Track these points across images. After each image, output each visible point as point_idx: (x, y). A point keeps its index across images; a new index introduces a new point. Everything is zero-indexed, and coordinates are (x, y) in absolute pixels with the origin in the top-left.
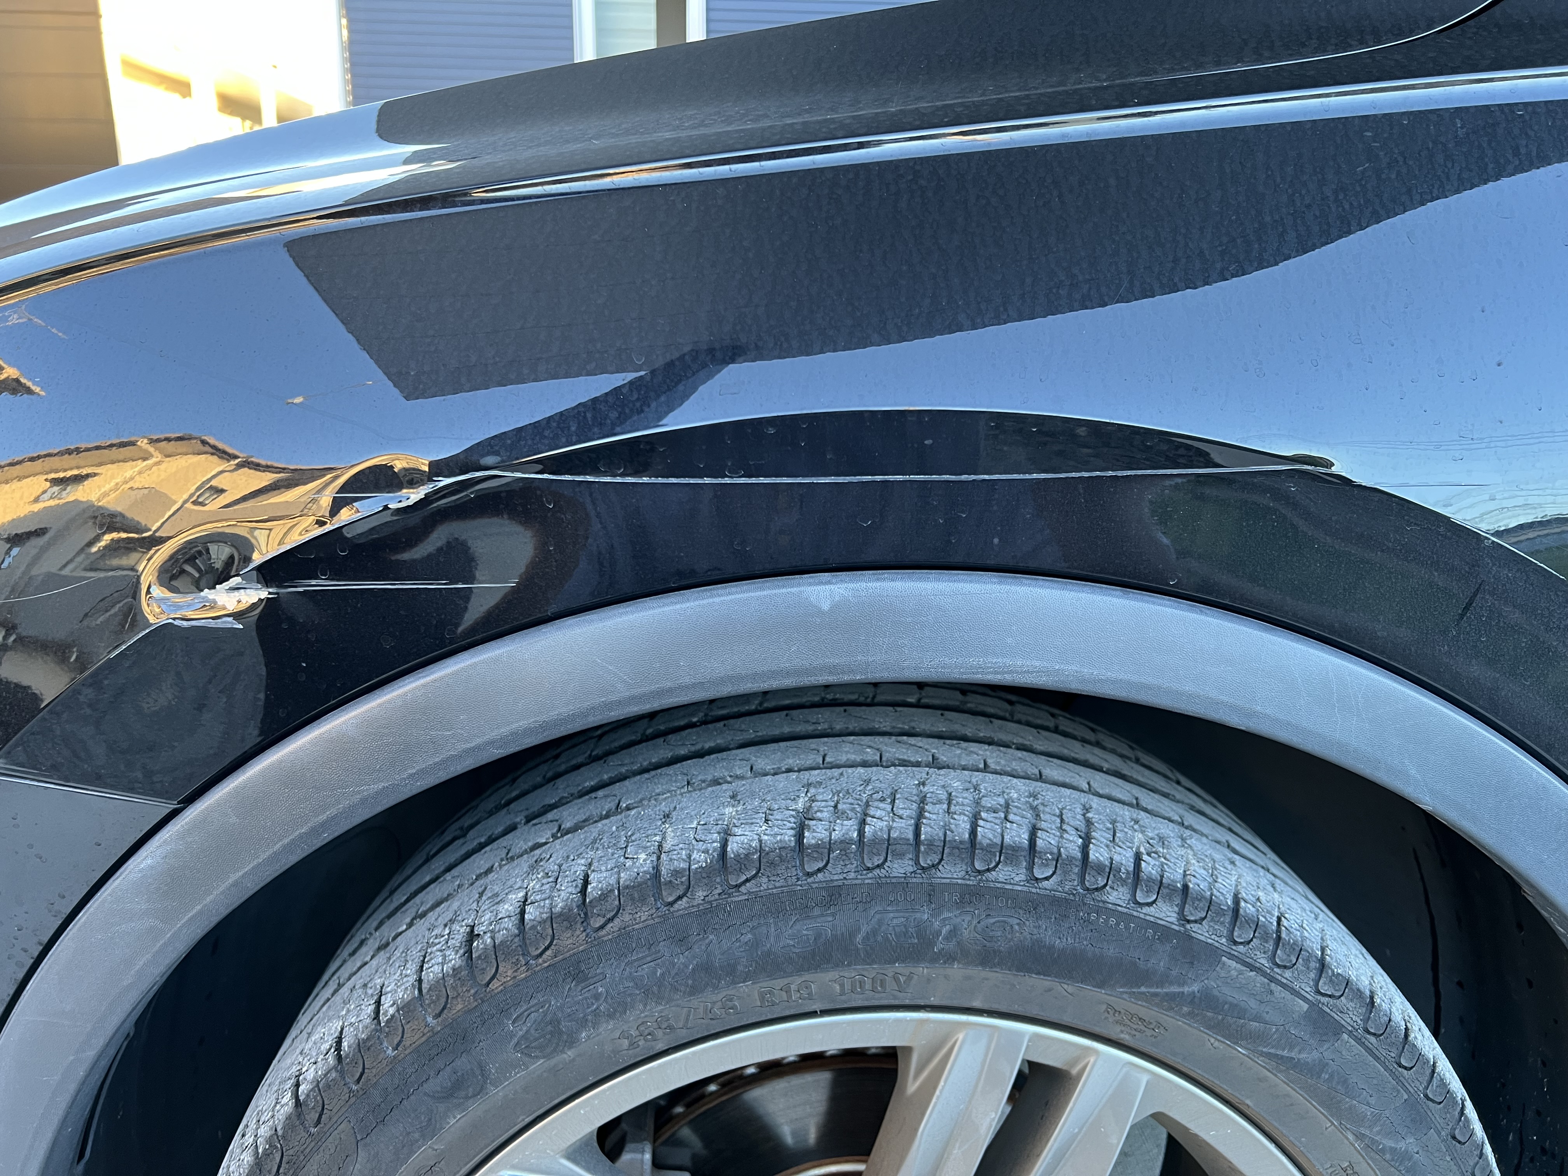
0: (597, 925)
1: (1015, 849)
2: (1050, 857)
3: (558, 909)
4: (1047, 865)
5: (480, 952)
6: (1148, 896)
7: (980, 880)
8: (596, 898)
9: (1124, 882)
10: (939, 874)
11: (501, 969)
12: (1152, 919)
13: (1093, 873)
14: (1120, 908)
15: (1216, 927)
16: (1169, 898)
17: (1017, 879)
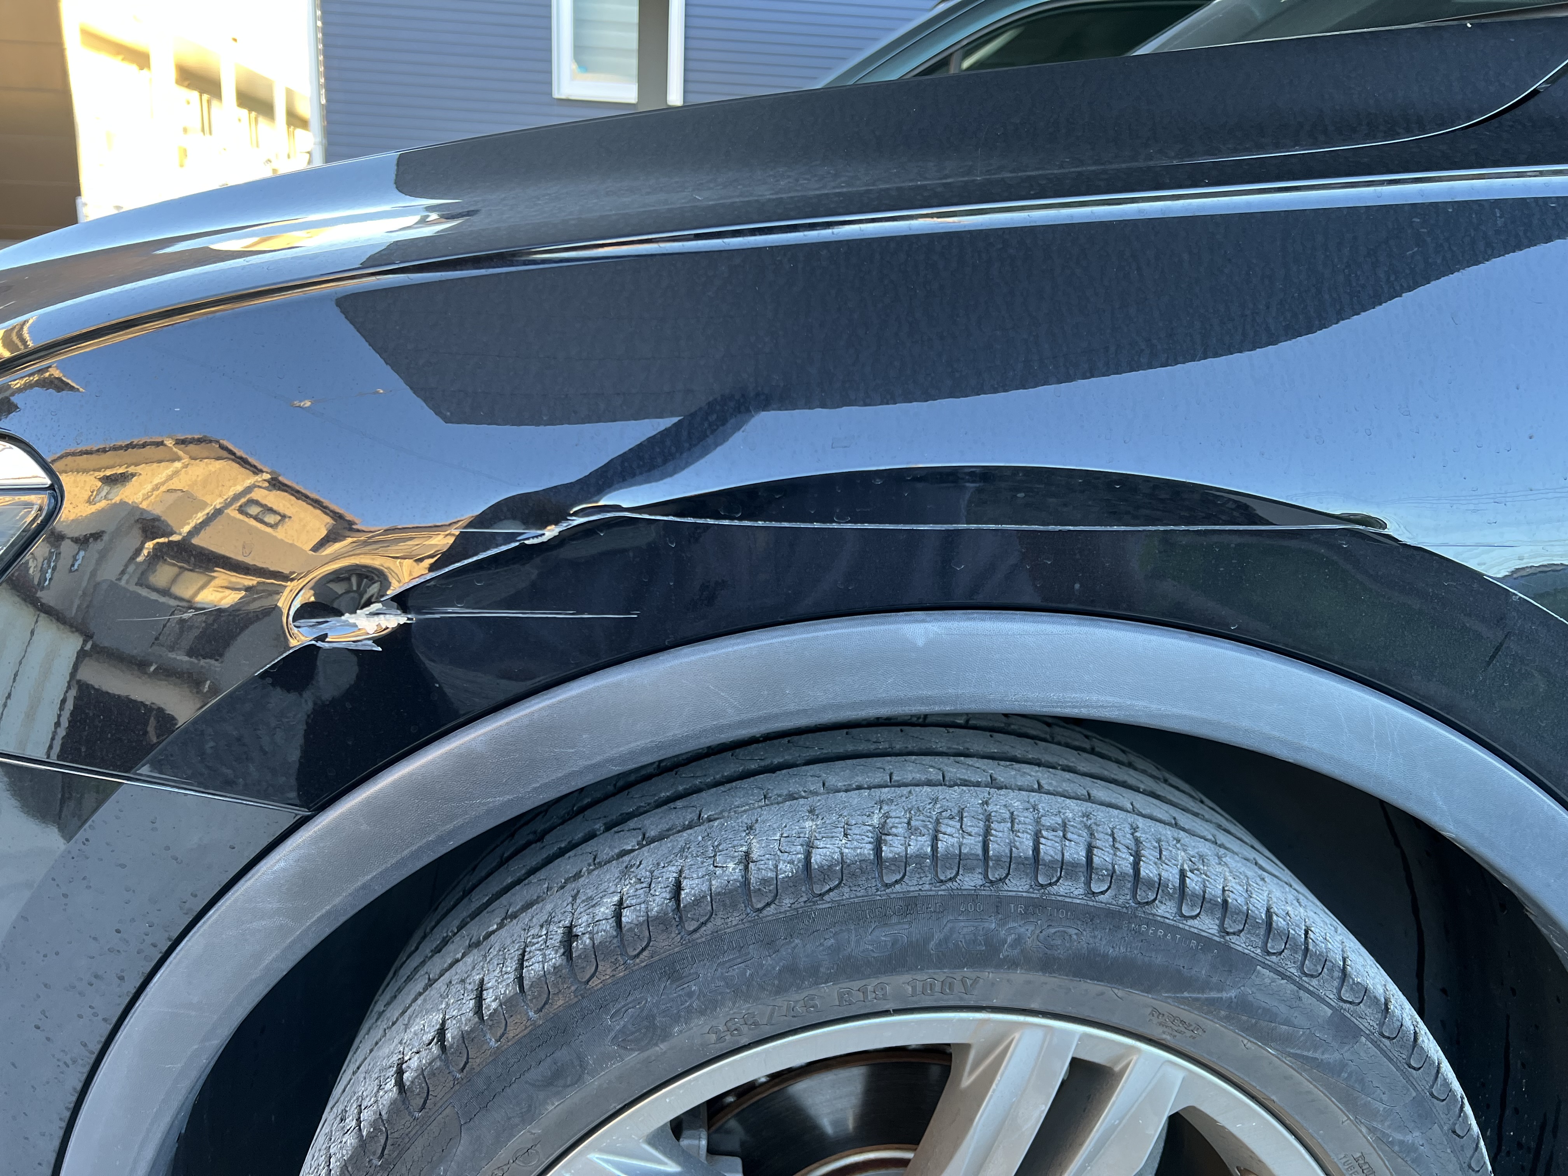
0: (692, 929)
1: (1075, 865)
2: (1106, 873)
3: (653, 913)
4: (1103, 880)
5: (580, 952)
6: (1192, 910)
7: (1043, 893)
8: (690, 903)
9: (1171, 897)
10: (1006, 888)
11: (600, 968)
12: (1196, 931)
13: (1144, 888)
14: (1167, 921)
15: (1252, 939)
16: (1211, 912)
17: (1076, 893)
